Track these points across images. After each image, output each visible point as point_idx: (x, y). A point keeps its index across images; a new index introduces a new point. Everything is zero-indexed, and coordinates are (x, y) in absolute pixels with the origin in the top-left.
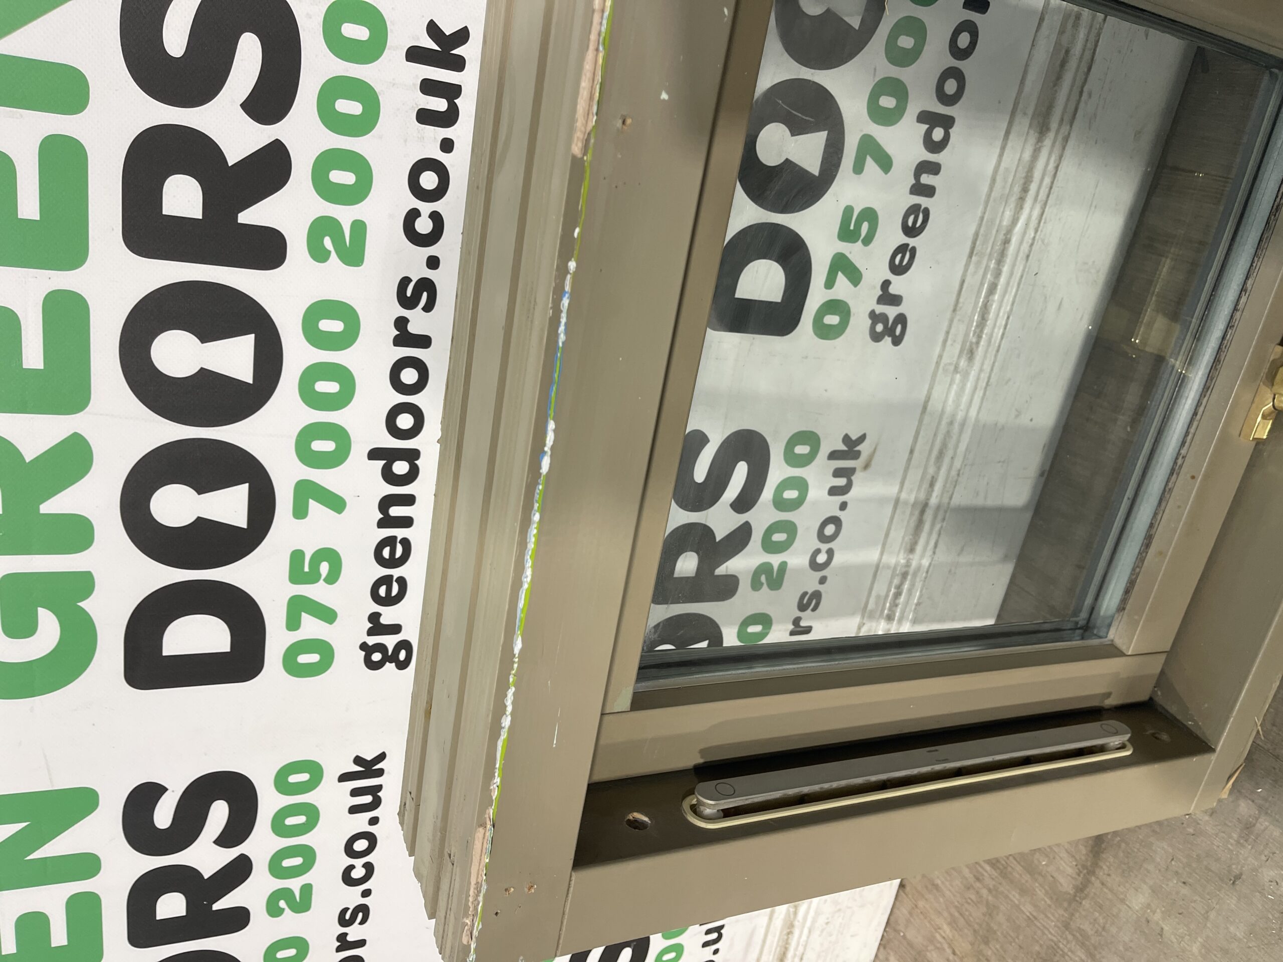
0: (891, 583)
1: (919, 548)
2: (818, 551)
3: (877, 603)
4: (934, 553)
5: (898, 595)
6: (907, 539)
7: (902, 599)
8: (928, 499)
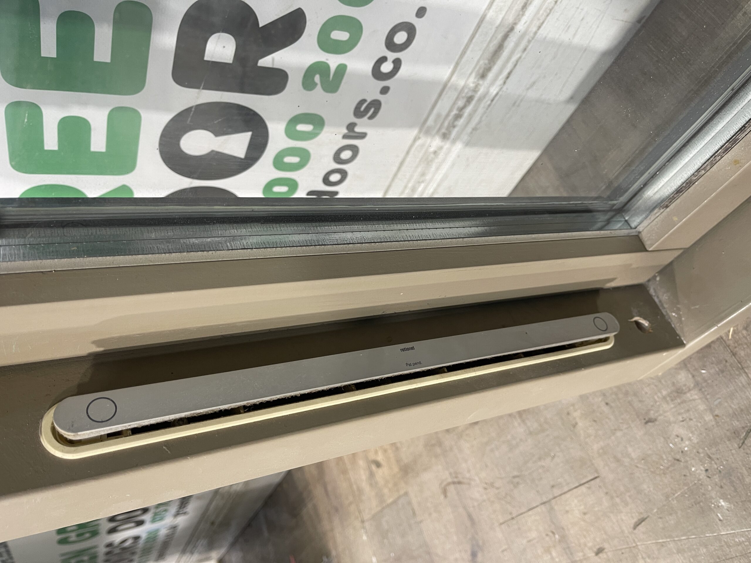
0: (455, 103)
1: (491, 75)
2: (383, 60)
3: (436, 121)
4: (505, 83)
5: (458, 117)
6: (481, 62)
7: (461, 122)
8: (515, 24)
